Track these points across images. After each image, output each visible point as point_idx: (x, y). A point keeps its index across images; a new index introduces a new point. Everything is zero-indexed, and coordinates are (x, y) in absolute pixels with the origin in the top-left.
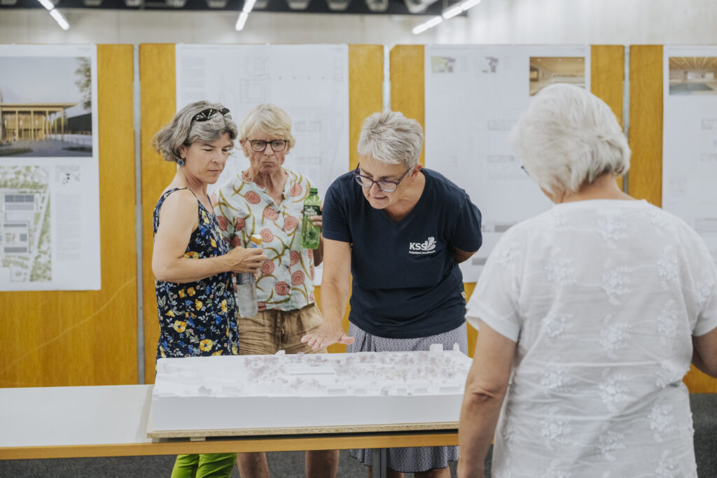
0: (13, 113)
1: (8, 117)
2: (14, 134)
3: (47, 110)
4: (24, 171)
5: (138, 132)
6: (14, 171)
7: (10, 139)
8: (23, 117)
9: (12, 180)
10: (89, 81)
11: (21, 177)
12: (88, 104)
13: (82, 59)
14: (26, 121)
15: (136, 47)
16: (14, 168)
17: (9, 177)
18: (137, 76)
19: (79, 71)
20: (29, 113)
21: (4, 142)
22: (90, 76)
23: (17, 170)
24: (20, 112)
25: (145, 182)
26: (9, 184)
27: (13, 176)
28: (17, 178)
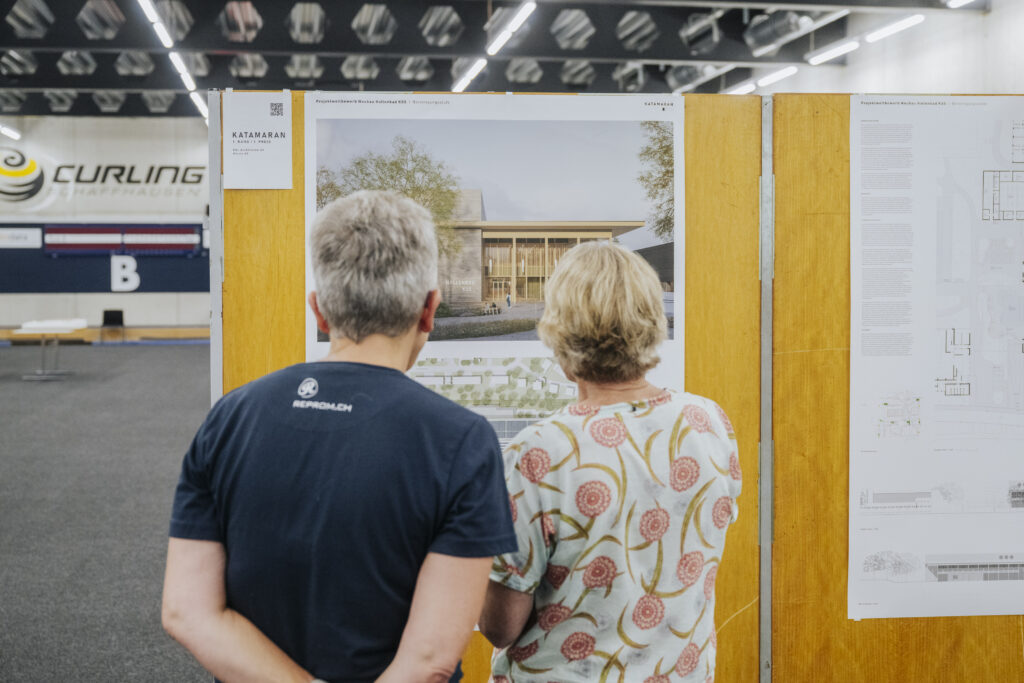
0: (508, 242)
1: (496, 252)
2: (508, 290)
3: (578, 235)
4: (526, 369)
5: (767, 283)
6: (504, 370)
7: (499, 299)
8: (526, 251)
9: (501, 388)
10: (669, 173)
11: (521, 383)
12: (666, 224)
13: (655, 125)
14: (533, 261)
15: (769, 100)
16: (506, 362)
17: (494, 382)
18: (767, 163)
19: (647, 153)
20: (539, 242)
21: (487, 307)
22: (670, 163)
23: (511, 366)
24: (519, 241)
25: (779, 393)
26: (495, 397)
27: (505, 380)
28: (512, 385)
